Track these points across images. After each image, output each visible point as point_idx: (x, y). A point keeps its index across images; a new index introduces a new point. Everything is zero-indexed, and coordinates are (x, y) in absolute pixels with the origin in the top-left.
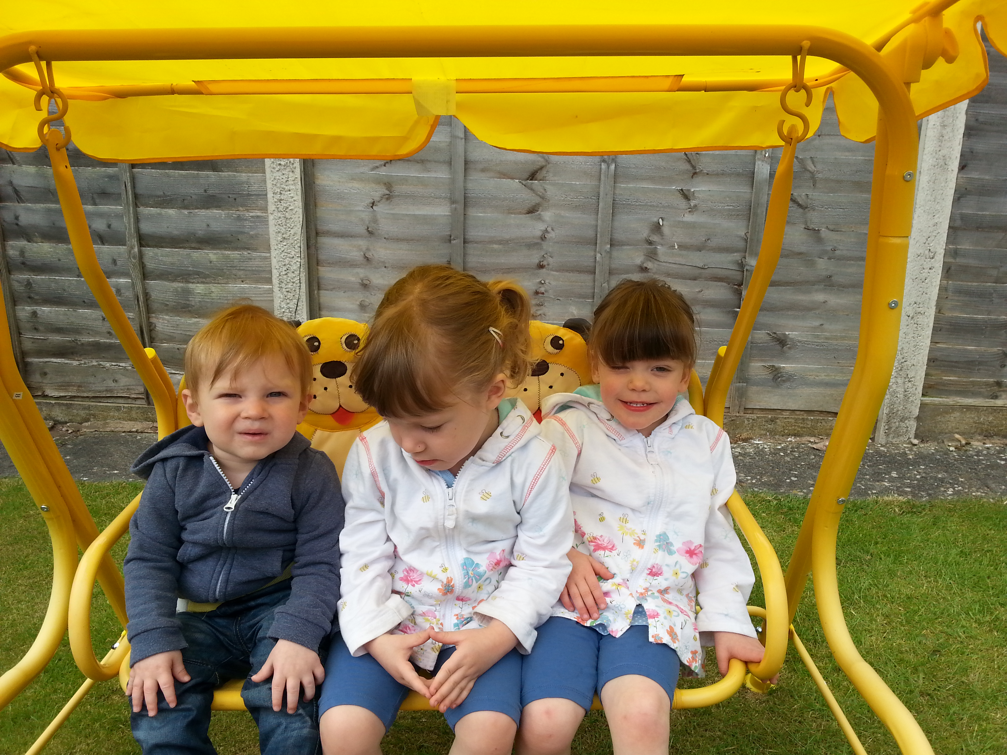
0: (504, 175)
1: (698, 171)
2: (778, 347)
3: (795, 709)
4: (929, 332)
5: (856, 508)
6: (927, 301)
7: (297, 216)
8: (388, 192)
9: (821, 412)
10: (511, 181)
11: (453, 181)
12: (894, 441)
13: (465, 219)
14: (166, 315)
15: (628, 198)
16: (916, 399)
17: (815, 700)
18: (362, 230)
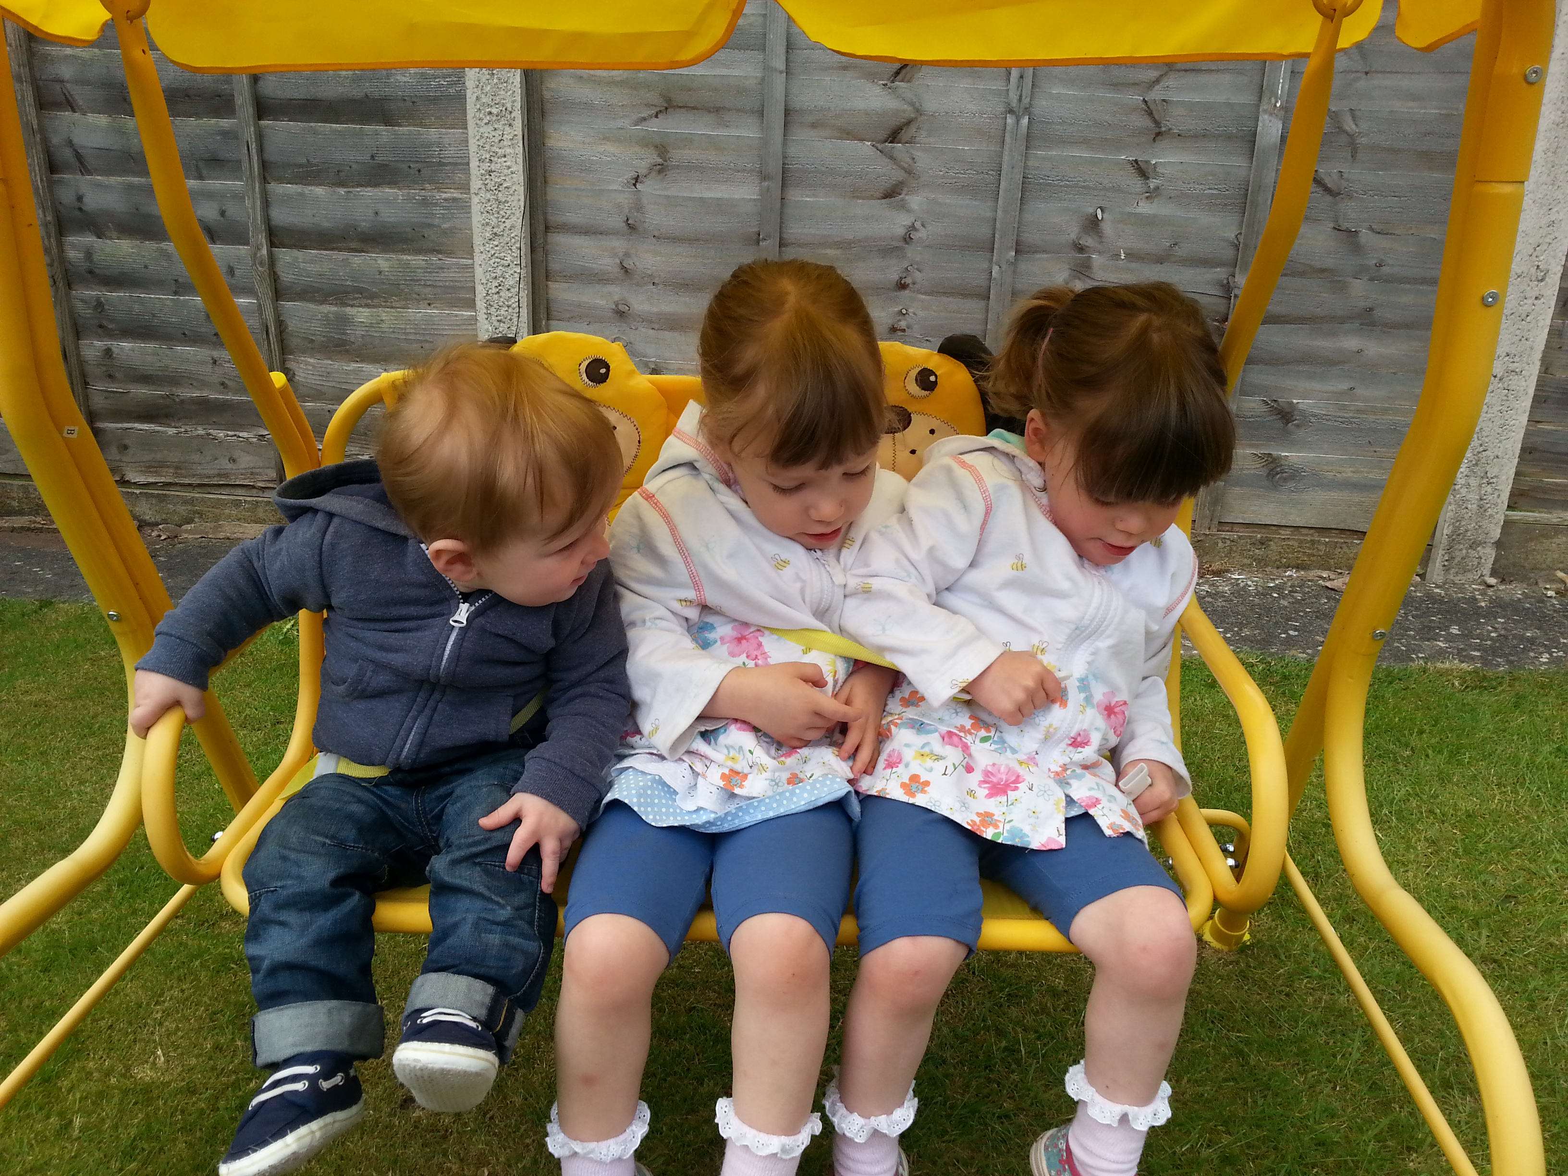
0: (848, 134)
1: (1163, 129)
2: (1279, 424)
3: (1280, 975)
4: (1527, 403)
5: (1390, 678)
6: (1527, 352)
7: (516, 198)
8: (660, 161)
9: (1342, 531)
10: (860, 144)
11: (765, 142)
12: (1457, 580)
13: (782, 205)
14: (311, 357)
15: (1048, 173)
16: (1497, 513)
17: (1313, 963)
18: (617, 222)
